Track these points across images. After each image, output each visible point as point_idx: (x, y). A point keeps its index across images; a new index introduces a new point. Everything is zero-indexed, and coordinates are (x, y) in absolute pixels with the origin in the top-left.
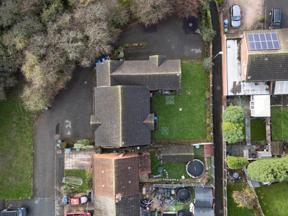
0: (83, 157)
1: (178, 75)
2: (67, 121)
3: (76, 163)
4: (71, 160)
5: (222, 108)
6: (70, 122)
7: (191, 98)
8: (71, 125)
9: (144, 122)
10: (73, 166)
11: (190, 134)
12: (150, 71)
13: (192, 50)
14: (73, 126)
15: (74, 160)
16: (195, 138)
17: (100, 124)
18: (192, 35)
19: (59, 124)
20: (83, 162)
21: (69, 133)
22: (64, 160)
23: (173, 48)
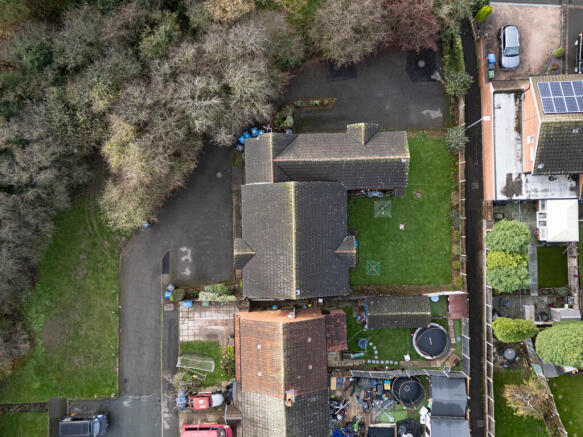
0: (215, 318)
1: (403, 161)
2: (184, 249)
3: (201, 328)
4: (191, 323)
5: (481, 225)
6: (189, 251)
7: (421, 204)
8: (192, 255)
9: (337, 252)
10: (195, 335)
11: (421, 275)
12: (349, 153)
13: (425, 112)
14: (196, 257)
15: (198, 324)
16: (429, 283)
17: (252, 256)
18: (426, 83)
19: (168, 254)
20: (214, 327)
21: (188, 272)
22: (178, 324)
23: (388, 107)
